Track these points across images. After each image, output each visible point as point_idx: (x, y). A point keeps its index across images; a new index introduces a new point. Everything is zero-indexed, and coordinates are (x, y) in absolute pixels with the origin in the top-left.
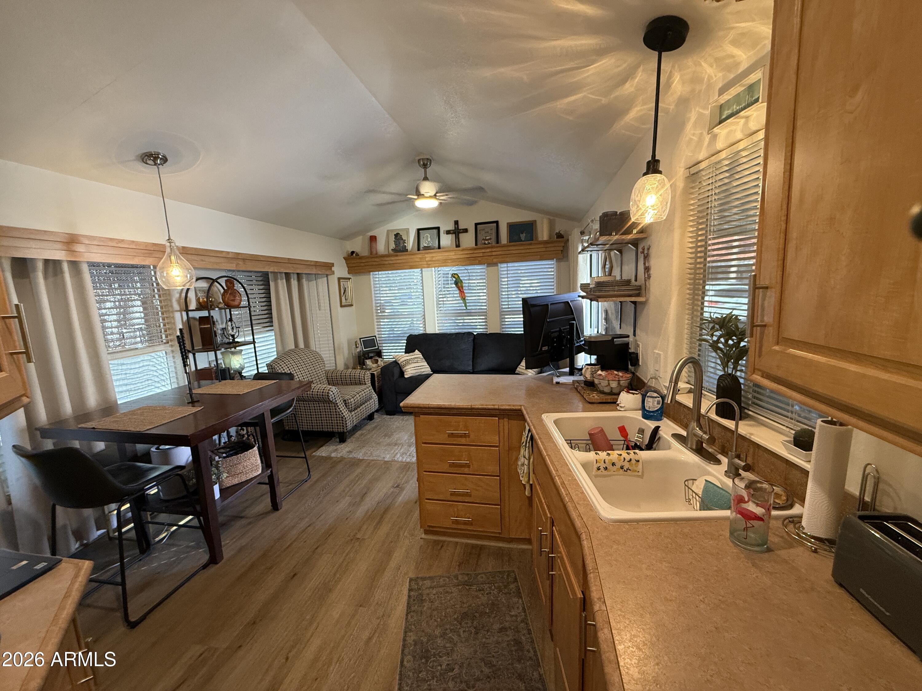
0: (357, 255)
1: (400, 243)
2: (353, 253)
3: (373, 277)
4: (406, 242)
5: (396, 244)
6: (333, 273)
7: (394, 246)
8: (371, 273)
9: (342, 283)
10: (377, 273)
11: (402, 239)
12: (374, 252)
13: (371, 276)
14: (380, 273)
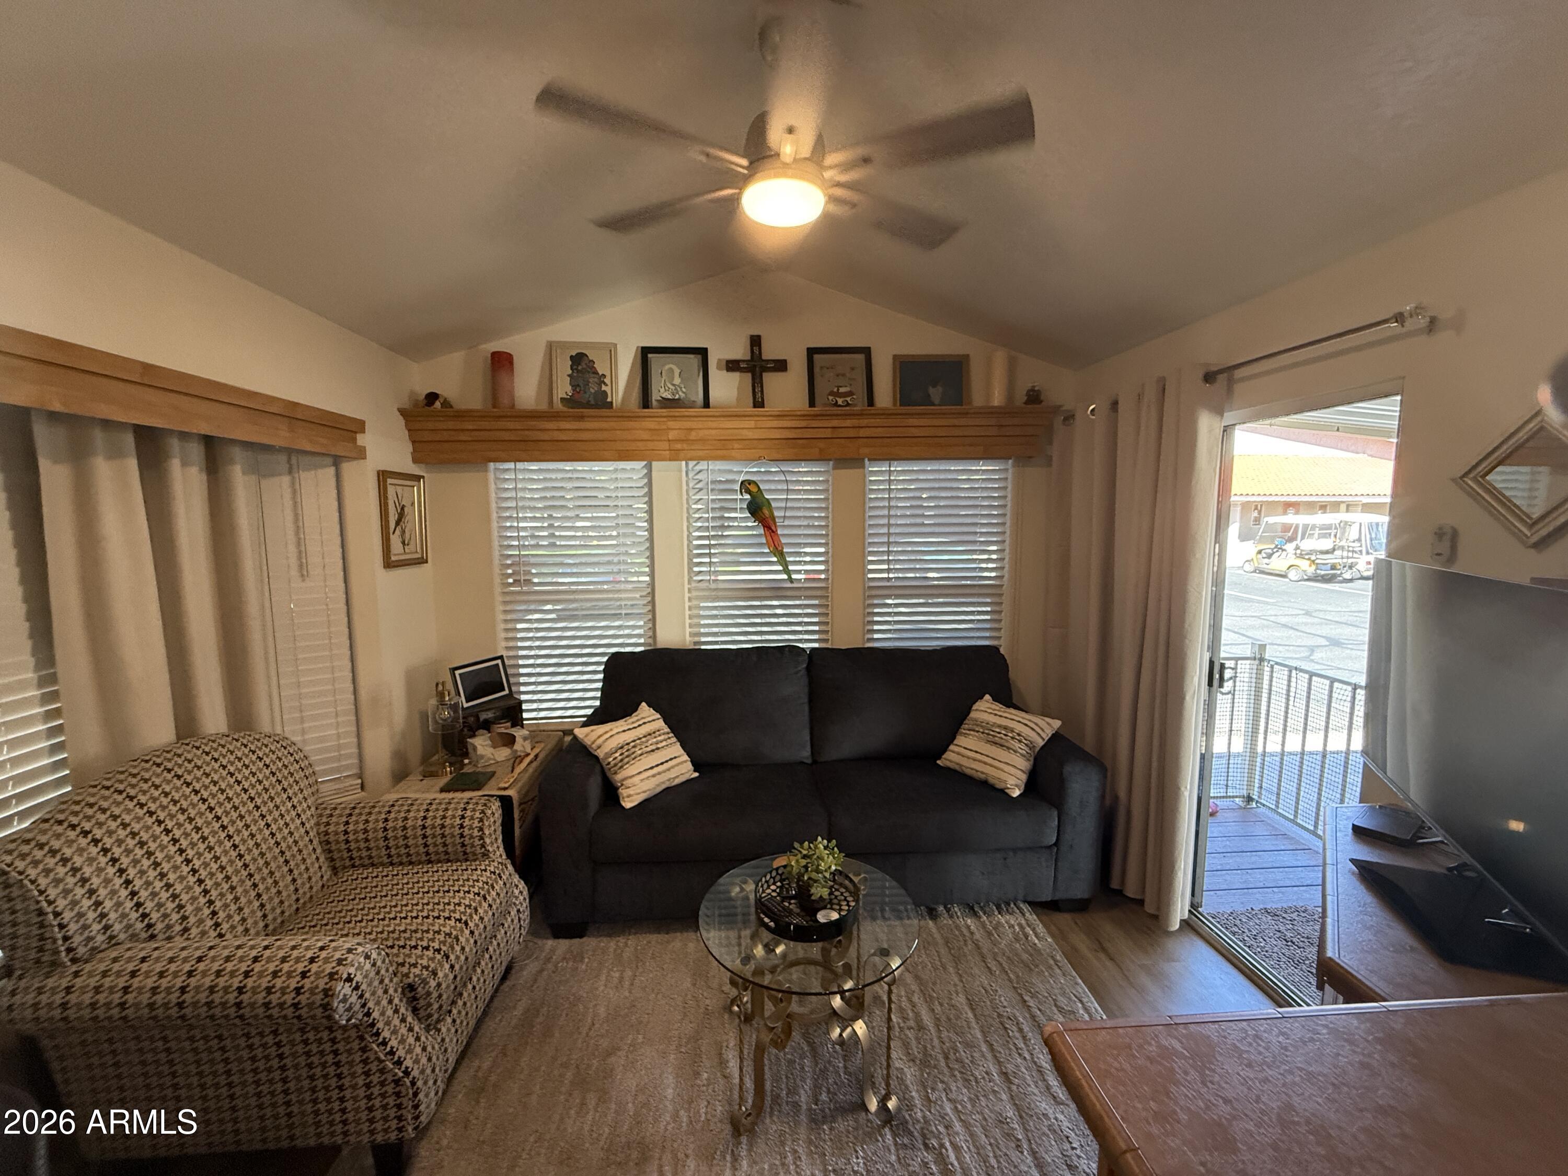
0: (446, 404)
1: (587, 384)
2: (432, 397)
3: (497, 479)
4: (607, 380)
5: (574, 386)
6: (361, 454)
7: (569, 389)
8: (492, 465)
9: (391, 491)
10: (511, 465)
11: (596, 373)
12: (505, 401)
13: (491, 476)
14: (520, 465)
